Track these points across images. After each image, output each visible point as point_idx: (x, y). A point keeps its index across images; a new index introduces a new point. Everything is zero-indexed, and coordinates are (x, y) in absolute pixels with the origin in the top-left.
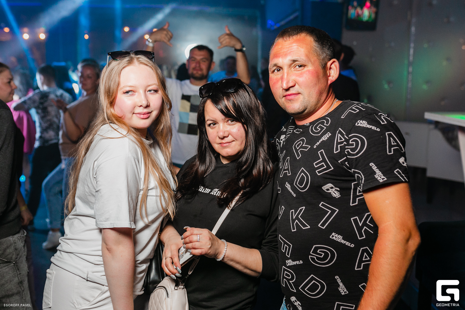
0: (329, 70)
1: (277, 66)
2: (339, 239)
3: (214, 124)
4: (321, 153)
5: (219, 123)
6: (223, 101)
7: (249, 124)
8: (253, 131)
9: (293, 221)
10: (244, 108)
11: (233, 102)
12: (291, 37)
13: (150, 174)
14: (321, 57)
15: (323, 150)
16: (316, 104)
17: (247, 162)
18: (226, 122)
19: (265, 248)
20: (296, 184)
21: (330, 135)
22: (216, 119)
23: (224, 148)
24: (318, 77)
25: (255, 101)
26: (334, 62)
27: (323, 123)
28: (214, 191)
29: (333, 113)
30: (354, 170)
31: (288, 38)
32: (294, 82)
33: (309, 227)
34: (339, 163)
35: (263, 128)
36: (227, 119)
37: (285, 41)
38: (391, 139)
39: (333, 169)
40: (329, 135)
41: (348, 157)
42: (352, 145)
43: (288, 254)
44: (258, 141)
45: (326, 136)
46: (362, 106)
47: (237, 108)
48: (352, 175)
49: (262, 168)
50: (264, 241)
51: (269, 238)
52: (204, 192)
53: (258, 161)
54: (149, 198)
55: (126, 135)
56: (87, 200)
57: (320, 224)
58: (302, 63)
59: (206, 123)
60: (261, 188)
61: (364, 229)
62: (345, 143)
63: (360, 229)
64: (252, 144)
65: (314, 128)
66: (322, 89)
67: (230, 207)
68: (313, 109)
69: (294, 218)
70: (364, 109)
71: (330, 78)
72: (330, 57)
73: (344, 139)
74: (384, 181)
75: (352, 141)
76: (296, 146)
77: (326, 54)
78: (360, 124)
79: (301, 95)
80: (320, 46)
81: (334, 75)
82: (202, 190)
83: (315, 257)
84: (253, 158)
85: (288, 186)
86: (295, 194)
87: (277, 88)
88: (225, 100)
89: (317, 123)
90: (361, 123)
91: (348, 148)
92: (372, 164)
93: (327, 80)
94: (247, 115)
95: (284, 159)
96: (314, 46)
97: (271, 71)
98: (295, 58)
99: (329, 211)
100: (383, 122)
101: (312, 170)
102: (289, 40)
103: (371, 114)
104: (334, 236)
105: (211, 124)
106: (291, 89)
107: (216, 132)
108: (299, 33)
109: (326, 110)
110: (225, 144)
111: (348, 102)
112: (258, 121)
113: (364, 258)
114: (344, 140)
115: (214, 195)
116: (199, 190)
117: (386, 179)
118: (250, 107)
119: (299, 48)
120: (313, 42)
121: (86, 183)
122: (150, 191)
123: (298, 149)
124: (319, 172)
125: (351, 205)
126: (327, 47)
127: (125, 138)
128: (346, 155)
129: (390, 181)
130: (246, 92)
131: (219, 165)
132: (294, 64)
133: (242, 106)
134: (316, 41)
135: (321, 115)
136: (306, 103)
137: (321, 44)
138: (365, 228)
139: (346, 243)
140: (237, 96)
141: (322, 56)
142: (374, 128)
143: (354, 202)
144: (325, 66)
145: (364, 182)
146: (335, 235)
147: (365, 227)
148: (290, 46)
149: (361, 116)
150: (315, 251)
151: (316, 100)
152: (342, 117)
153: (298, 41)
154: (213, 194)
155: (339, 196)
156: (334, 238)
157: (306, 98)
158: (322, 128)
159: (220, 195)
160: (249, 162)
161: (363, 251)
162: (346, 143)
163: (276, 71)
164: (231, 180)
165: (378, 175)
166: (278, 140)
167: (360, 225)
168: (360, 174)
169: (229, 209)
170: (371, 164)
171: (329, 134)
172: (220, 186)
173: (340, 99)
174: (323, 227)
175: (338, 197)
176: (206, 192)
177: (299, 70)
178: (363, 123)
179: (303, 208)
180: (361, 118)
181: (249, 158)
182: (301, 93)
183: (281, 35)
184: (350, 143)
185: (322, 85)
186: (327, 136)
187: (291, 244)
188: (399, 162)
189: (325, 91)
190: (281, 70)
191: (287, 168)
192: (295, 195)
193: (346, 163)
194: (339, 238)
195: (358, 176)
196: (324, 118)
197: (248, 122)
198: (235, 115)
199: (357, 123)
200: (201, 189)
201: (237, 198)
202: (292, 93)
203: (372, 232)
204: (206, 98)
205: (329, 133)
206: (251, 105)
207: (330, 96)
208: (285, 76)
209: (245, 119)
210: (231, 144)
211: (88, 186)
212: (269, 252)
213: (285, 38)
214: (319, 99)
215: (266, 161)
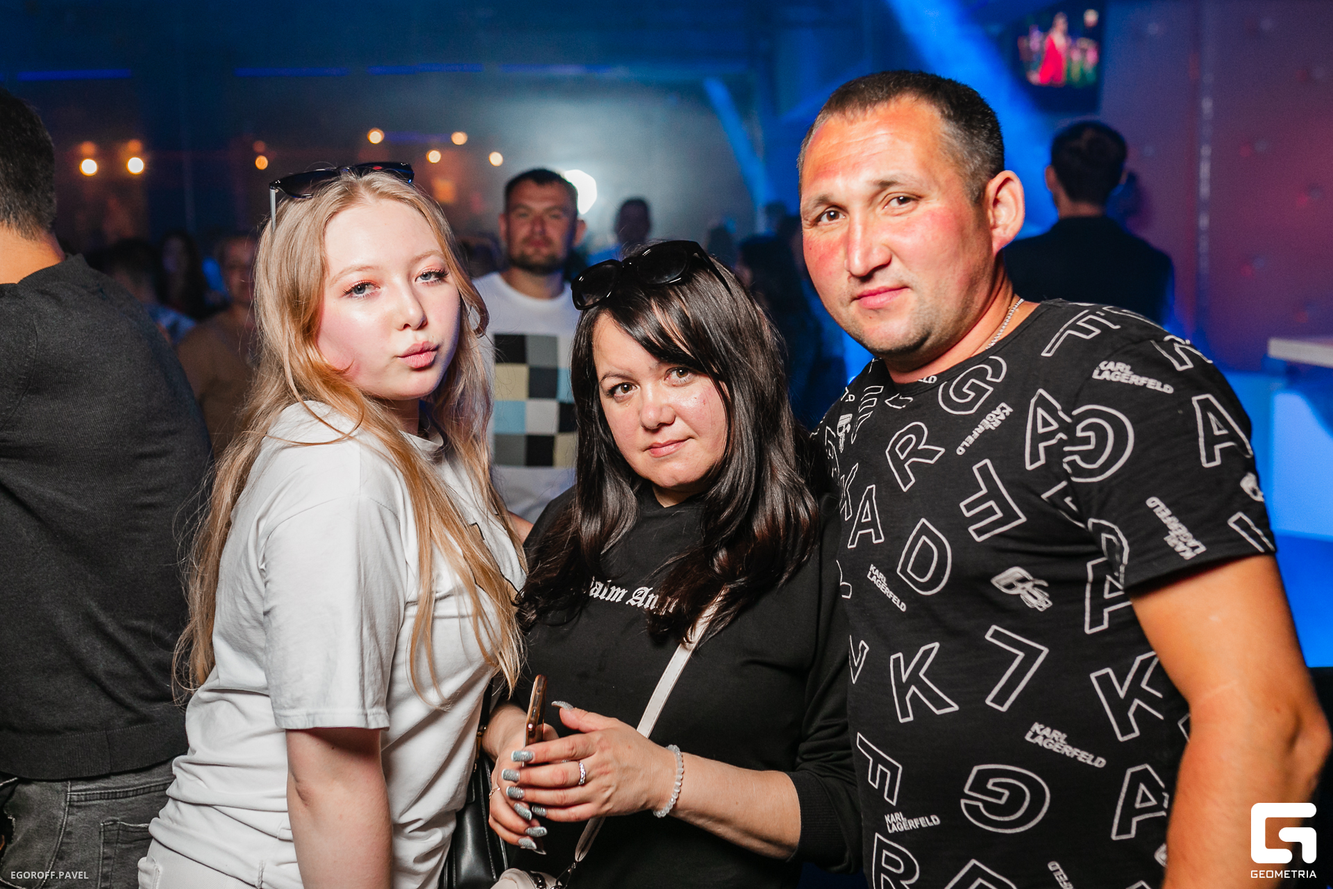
0: (991, 206)
1: (827, 204)
2: (1055, 741)
3: (626, 386)
4: (984, 470)
5: (642, 382)
6: (648, 313)
7: (733, 378)
8: (748, 398)
9: (902, 689)
10: (717, 330)
11: (681, 313)
12: (868, 107)
13: (436, 551)
14: (967, 167)
15: (987, 461)
16: (960, 319)
17: (734, 498)
18: (663, 378)
19: (806, 765)
20: (904, 571)
21: (1010, 413)
22: (630, 371)
23: (662, 461)
24: (961, 231)
25: (746, 306)
26: (1007, 180)
27: (981, 374)
28: (636, 594)
29: (1014, 342)
30: (1096, 521)
31: (859, 113)
32: (887, 250)
33: (956, 708)
34: (1042, 500)
35: (778, 388)
36: (664, 369)
37: (851, 122)
38: (1211, 416)
39: (1023, 519)
40: (1005, 413)
41: (1074, 479)
42: (1086, 441)
43: (891, 796)
44: (765, 429)
45: (994, 416)
46: (1108, 316)
47: (693, 331)
48: (1092, 538)
49: (780, 511)
50: (803, 747)
51: (818, 735)
52: (607, 599)
53: (768, 493)
54: (438, 623)
55: (350, 433)
56: (247, 643)
57: (991, 696)
58: (910, 191)
59: (602, 388)
60: (785, 577)
61: (1133, 709)
62: (1061, 435)
63: (1120, 707)
64: (748, 440)
65: (954, 391)
66: (977, 269)
67: (688, 641)
68: (950, 333)
69: (904, 678)
70: (1115, 325)
71: (997, 233)
72: (993, 166)
73: (1058, 423)
74: (1198, 555)
75: (1084, 430)
76: (897, 449)
77: (983, 158)
78: (1107, 373)
79: (909, 290)
80: (962, 133)
81: (1008, 223)
82: (600, 594)
83: (981, 805)
84: (753, 485)
85: (877, 579)
86: (903, 604)
87: (830, 273)
88: (654, 307)
89: (962, 376)
90: (1111, 372)
91: (1072, 453)
92: (1154, 502)
93: (989, 240)
94: (727, 350)
95: (856, 491)
96: (943, 135)
97: (810, 219)
98: (885, 175)
99: (1017, 655)
100: (1182, 363)
101: (956, 527)
102: (864, 120)
103: (1141, 340)
104: (1038, 735)
105: (615, 387)
106: (879, 275)
107: (636, 413)
108: (895, 93)
109: (990, 333)
110: (664, 449)
111: (1059, 305)
112: (761, 368)
113: (1139, 799)
114: (1055, 426)
115: (638, 606)
116: (591, 594)
117: (1202, 549)
118: (733, 326)
119: (898, 141)
120: (941, 122)
121: (241, 590)
122: (440, 604)
123: (902, 457)
124: (980, 532)
125: (1088, 631)
126: (983, 135)
127: (350, 442)
128: (1067, 476)
129: (1217, 555)
130: (718, 280)
131: (648, 513)
132: (884, 194)
133: (709, 323)
134: (949, 117)
135: (973, 349)
136: (927, 317)
137: (965, 125)
138: (1139, 706)
139: (1079, 753)
140: (692, 293)
141: (971, 165)
142: (1153, 384)
143: (1096, 621)
144: (979, 195)
145: (1129, 559)
146: (1041, 730)
147: (1137, 702)
148: (868, 136)
149: (1108, 346)
150: (979, 785)
151: (959, 304)
152: (1044, 354)
153: (891, 120)
154: (633, 603)
155: (1047, 603)
156: (1039, 740)
157: (928, 299)
158: (980, 391)
159: (655, 605)
160: (739, 494)
161: (1137, 778)
162: (1064, 437)
163: (825, 219)
164: (687, 556)
165: (1177, 536)
166: (830, 429)
167: (1122, 694)
168: (1116, 535)
169: (686, 649)
170: (1152, 502)
171: (1005, 409)
172: (655, 576)
173: (1029, 298)
174: (1002, 705)
175: (1045, 606)
176: (611, 600)
177: (901, 211)
178: (1119, 371)
179: (933, 648)
180: (1110, 356)
181: (738, 483)
182: (910, 285)
183: (837, 103)
184: (1079, 434)
185: (975, 256)
186: (997, 415)
187: (899, 763)
188: (1242, 490)
189: (984, 273)
190: (841, 216)
191: (869, 519)
192: (903, 607)
193: (1068, 500)
194: (1054, 739)
195: (1109, 541)
196: (983, 357)
197: (731, 374)
198: (688, 353)
199: (1096, 372)
200: (597, 591)
201: (710, 611)
202: (883, 287)
203: (1161, 717)
204: (595, 308)
205: (1003, 405)
206: (737, 321)
207: (1000, 288)
208: (858, 235)
209: (721, 363)
210: (684, 446)
211: (247, 600)
212: (823, 779)
213: (849, 114)
214: (966, 303)
215: (793, 490)
